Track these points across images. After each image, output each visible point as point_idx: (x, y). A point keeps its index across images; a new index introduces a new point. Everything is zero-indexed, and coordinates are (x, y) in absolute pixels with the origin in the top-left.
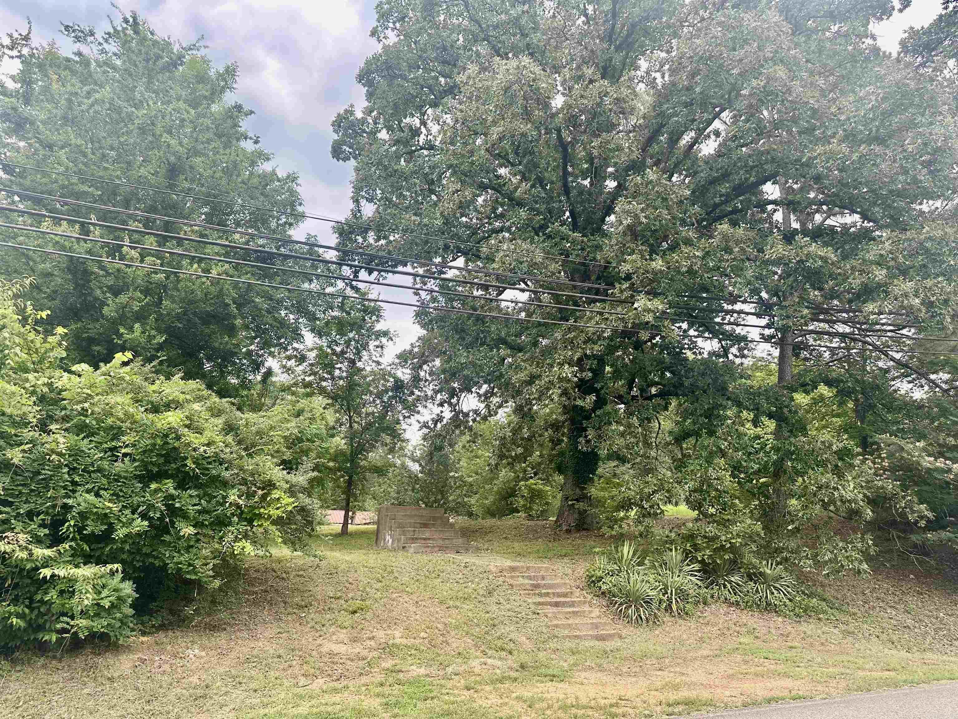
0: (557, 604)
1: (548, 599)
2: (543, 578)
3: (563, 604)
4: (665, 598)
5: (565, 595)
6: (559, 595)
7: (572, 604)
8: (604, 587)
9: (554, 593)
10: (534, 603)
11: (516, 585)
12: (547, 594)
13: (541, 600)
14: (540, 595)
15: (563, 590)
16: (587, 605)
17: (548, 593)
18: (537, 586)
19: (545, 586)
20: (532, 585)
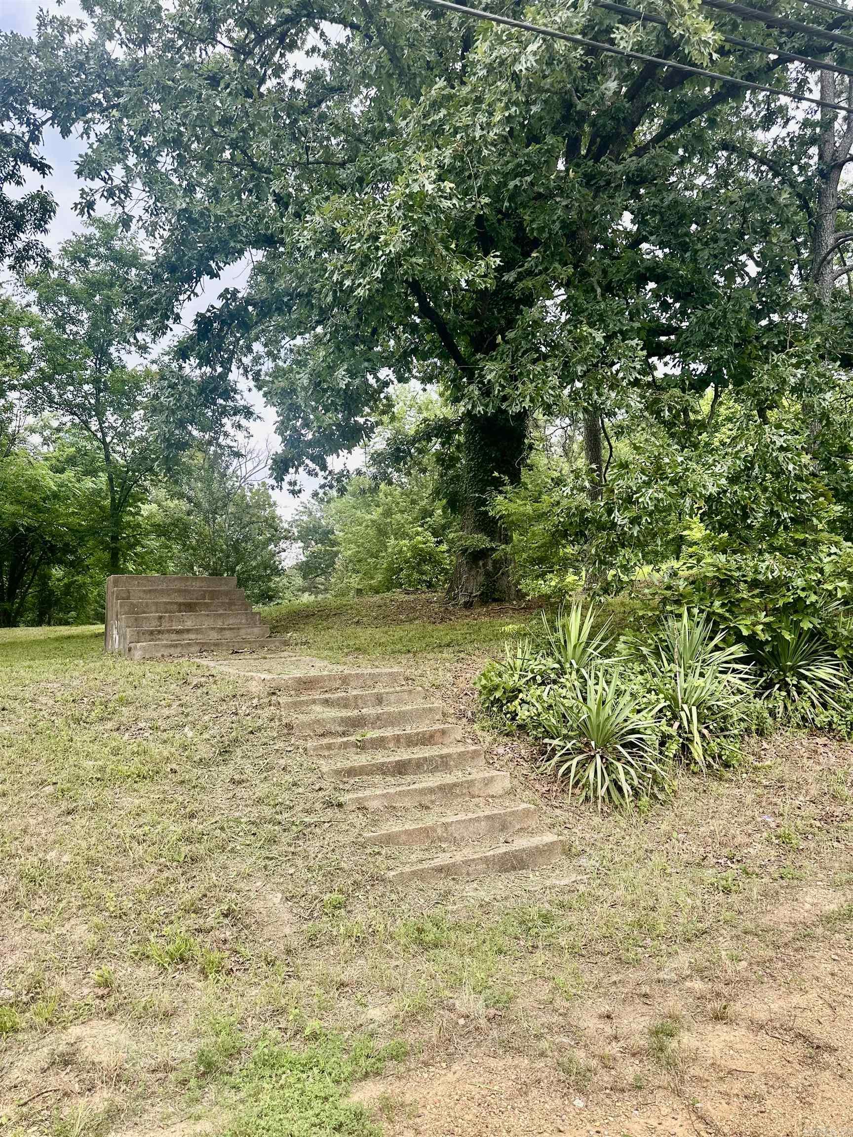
0: (401, 768)
1: (381, 757)
2: (379, 700)
3: (419, 766)
4: (673, 731)
5: (427, 739)
6: (411, 741)
7: (443, 764)
8: (523, 714)
9: (397, 739)
10: (338, 772)
11: (303, 725)
12: (379, 743)
13: (362, 760)
14: (362, 746)
15: (424, 727)
16: (482, 762)
17: (382, 740)
18: (358, 723)
19: (378, 721)
20: (345, 721)
